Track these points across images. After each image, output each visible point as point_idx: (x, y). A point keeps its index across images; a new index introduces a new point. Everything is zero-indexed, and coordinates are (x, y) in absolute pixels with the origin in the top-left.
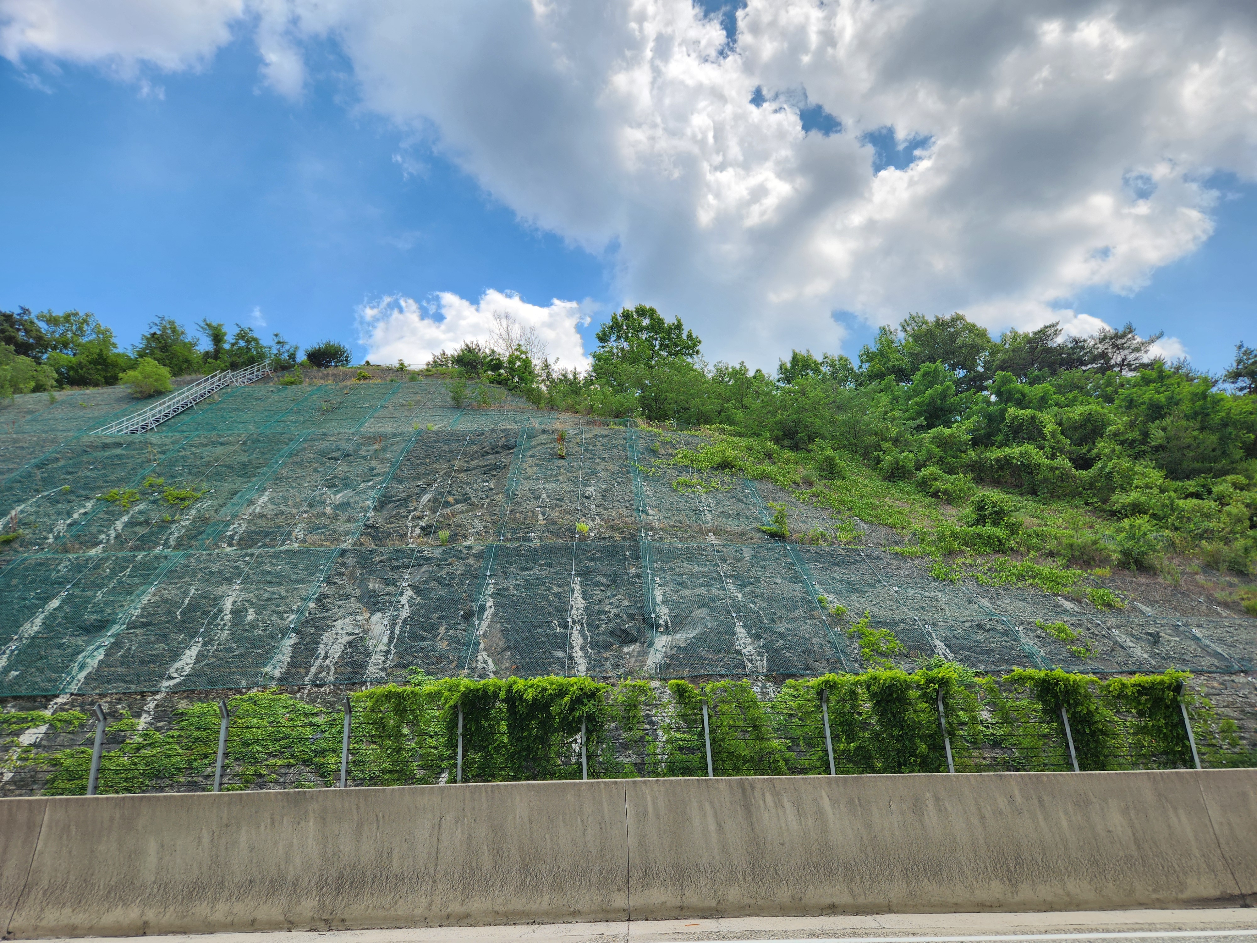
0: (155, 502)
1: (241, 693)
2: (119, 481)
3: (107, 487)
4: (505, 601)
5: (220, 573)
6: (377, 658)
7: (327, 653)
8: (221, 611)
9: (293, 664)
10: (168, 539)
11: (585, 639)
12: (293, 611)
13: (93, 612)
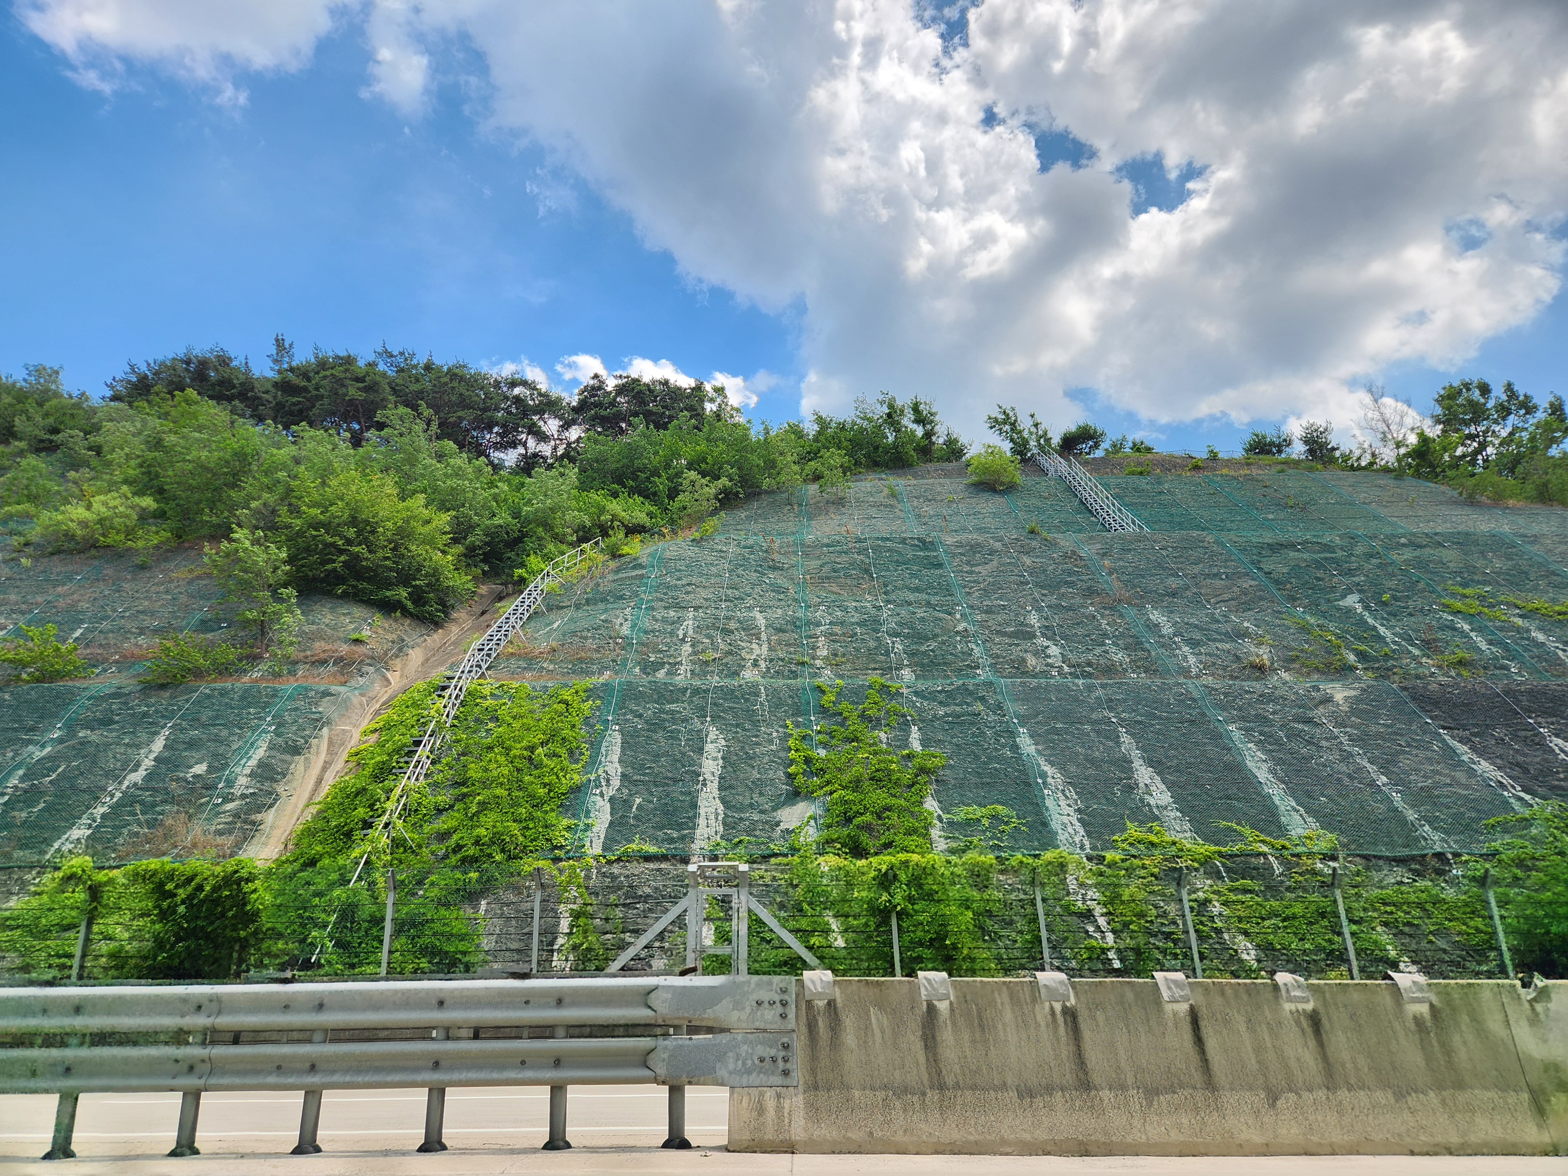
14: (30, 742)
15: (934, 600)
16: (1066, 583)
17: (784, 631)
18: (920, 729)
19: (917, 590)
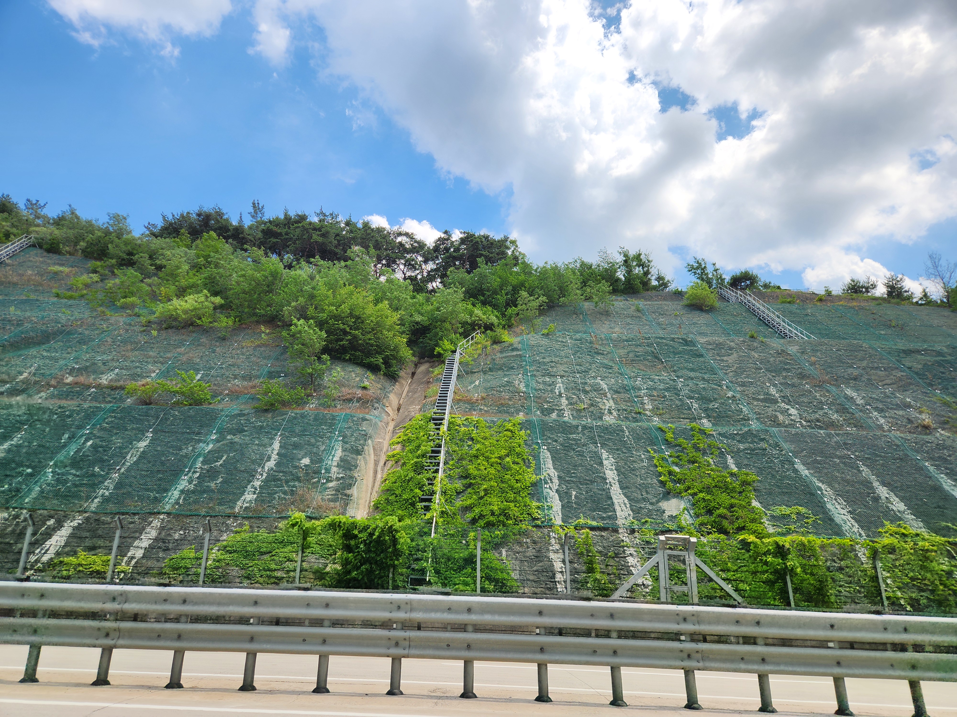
14: (200, 441)
15: (706, 376)
16: (785, 369)
17: (619, 393)
18: (732, 457)
19: (692, 370)
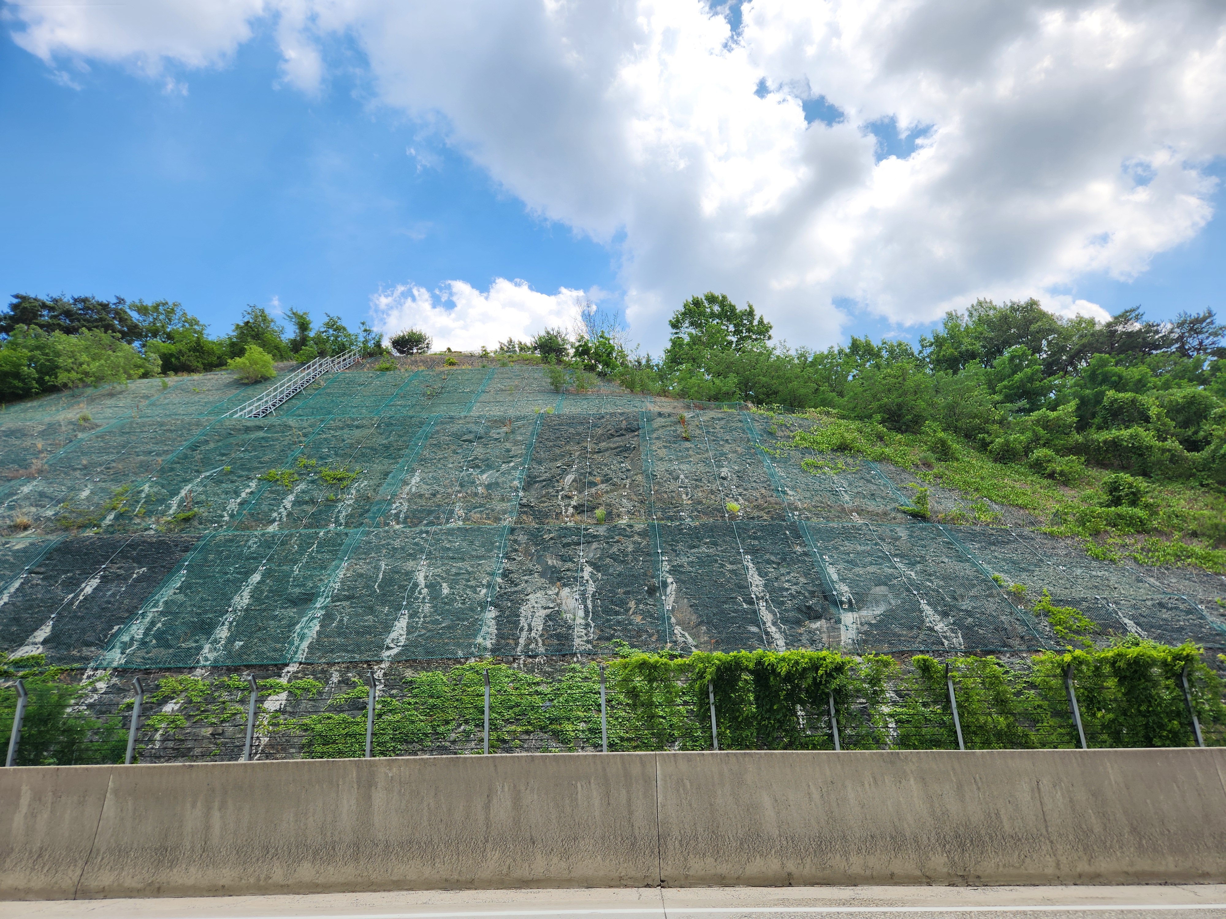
0: (313, 482)
1: (460, 663)
2: (273, 462)
3: (262, 467)
4: (683, 577)
5: (402, 548)
6: (579, 631)
7: (529, 625)
8: (416, 585)
9: (500, 636)
10: (337, 517)
11: (775, 615)
12: (483, 585)
13: (296, 586)
